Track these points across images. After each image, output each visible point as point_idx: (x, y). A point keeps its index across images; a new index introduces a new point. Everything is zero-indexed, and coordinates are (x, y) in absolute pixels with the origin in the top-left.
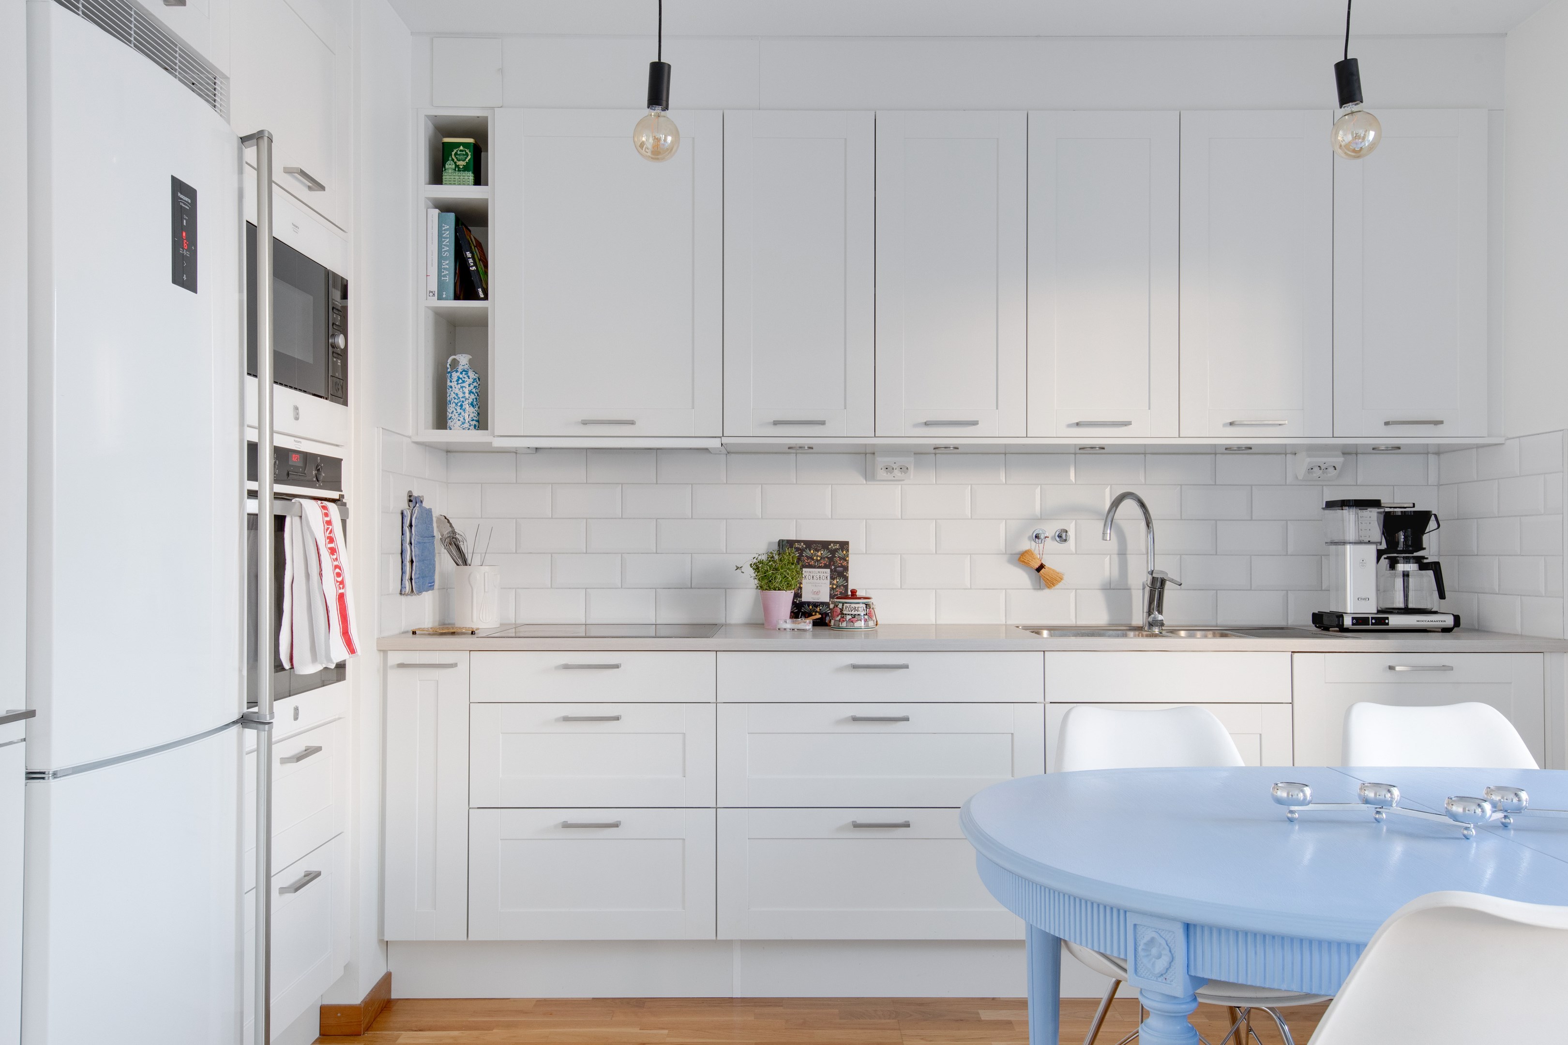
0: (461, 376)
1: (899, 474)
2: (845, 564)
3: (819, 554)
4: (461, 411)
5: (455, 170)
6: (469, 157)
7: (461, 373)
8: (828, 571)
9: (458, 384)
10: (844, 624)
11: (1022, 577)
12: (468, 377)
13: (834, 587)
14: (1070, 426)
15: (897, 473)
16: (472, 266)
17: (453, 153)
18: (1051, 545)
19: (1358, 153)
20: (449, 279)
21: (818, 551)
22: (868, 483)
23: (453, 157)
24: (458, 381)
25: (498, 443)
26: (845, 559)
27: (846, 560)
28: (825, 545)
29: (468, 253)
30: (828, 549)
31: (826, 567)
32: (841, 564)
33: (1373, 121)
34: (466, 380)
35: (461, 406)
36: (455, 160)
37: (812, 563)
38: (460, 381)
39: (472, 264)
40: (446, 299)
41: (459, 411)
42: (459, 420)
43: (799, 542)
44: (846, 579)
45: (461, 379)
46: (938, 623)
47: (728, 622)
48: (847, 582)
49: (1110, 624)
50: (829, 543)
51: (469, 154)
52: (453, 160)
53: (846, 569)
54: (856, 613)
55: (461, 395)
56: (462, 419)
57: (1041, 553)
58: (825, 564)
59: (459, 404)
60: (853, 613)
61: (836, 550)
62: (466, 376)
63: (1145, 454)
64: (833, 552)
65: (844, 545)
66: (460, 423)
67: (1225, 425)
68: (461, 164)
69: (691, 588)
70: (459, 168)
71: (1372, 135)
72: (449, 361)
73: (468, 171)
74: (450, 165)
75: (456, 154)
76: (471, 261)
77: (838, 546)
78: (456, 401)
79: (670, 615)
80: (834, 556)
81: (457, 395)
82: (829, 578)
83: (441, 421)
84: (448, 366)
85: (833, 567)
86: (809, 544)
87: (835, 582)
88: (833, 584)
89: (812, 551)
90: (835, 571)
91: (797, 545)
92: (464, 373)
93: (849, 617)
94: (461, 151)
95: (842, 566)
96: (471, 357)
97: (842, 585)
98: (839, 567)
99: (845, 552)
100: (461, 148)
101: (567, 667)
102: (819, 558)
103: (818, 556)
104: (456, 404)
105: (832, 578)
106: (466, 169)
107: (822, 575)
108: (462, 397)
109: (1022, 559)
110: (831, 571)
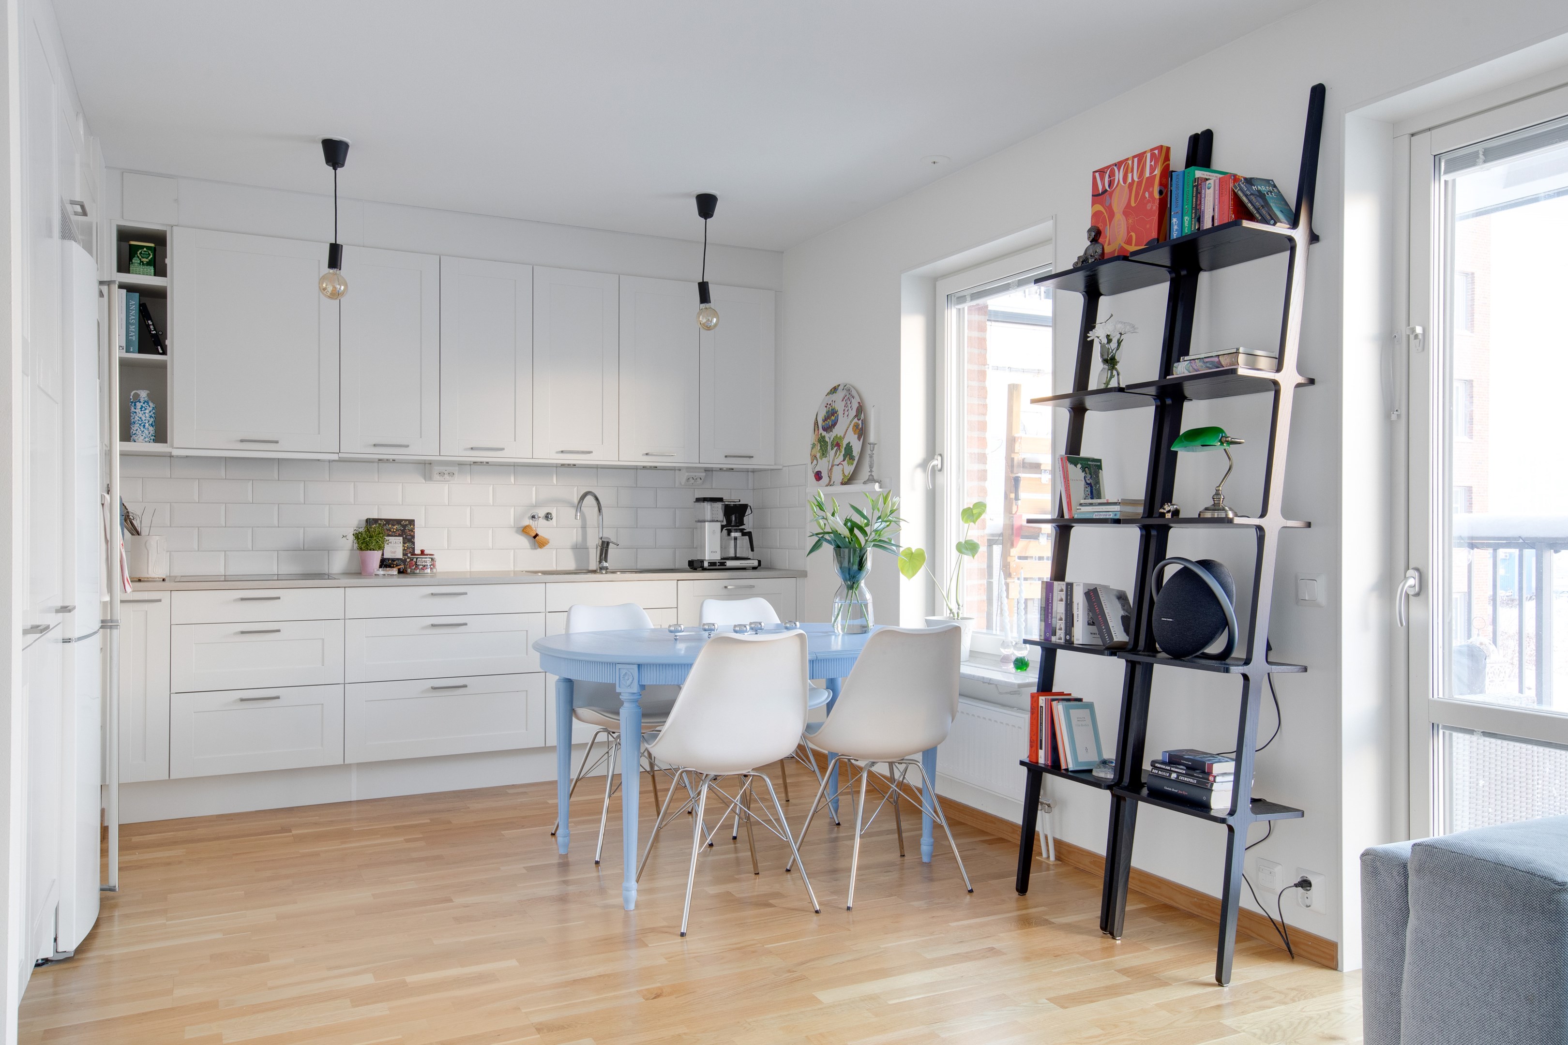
0: (144, 405)
1: (448, 477)
2: (412, 534)
3: (395, 527)
4: (144, 429)
5: (140, 264)
6: (151, 256)
7: (144, 403)
8: (402, 538)
9: (141, 411)
10: (418, 571)
11: (524, 542)
12: (149, 406)
13: (406, 548)
14: (557, 452)
15: (446, 476)
16: (153, 331)
17: (139, 252)
18: (542, 522)
19: (709, 328)
20: (135, 338)
21: (394, 526)
22: (427, 482)
23: (139, 255)
24: (141, 408)
25: (175, 452)
26: (412, 530)
27: (413, 532)
28: (399, 522)
29: (149, 321)
30: (401, 524)
31: (399, 536)
32: (410, 534)
33: (715, 313)
34: (147, 408)
35: (144, 426)
36: (140, 257)
37: (390, 533)
38: (143, 409)
39: (153, 329)
40: (133, 352)
41: (142, 429)
42: (142, 436)
43: (381, 520)
44: (413, 543)
45: (144, 407)
46: (472, 570)
47: (330, 572)
48: (414, 545)
49: (577, 570)
50: (402, 520)
51: (151, 254)
52: (138, 257)
53: (413, 537)
54: (426, 564)
55: (144, 418)
56: (144, 435)
57: (536, 527)
58: (399, 534)
59: (142, 425)
60: (424, 564)
61: (406, 525)
62: (147, 406)
64: (404, 526)
65: (412, 522)
66: (143, 437)
67: (643, 455)
68: (145, 260)
69: (304, 550)
70: (143, 263)
71: (715, 320)
72: (132, 394)
73: (151, 265)
74: (136, 260)
75: (141, 253)
76: (152, 327)
77: (407, 523)
78: (140, 422)
79: (287, 568)
80: (405, 529)
81: (141, 418)
82: (402, 543)
83: (126, 435)
84: (131, 397)
85: (404, 536)
86: (388, 521)
87: (406, 545)
88: (405, 547)
89: (390, 526)
90: (406, 538)
91: (379, 522)
92: (146, 403)
93: (421, 567)
94: (144, 251)
95: (410, 535)
96: (149, 392)
97: (411, 547)
98: (408, 536)
99: (412, 526)
100: (145, 249)
101: (242, 599)
102: (395, 530)
103: (394, 529)
104: (140, 425)
105: (404, 543)
106: (148, 264)
107: (397, 541)
108: (145, 420)
109: (525, 530)
110: (403, 539)
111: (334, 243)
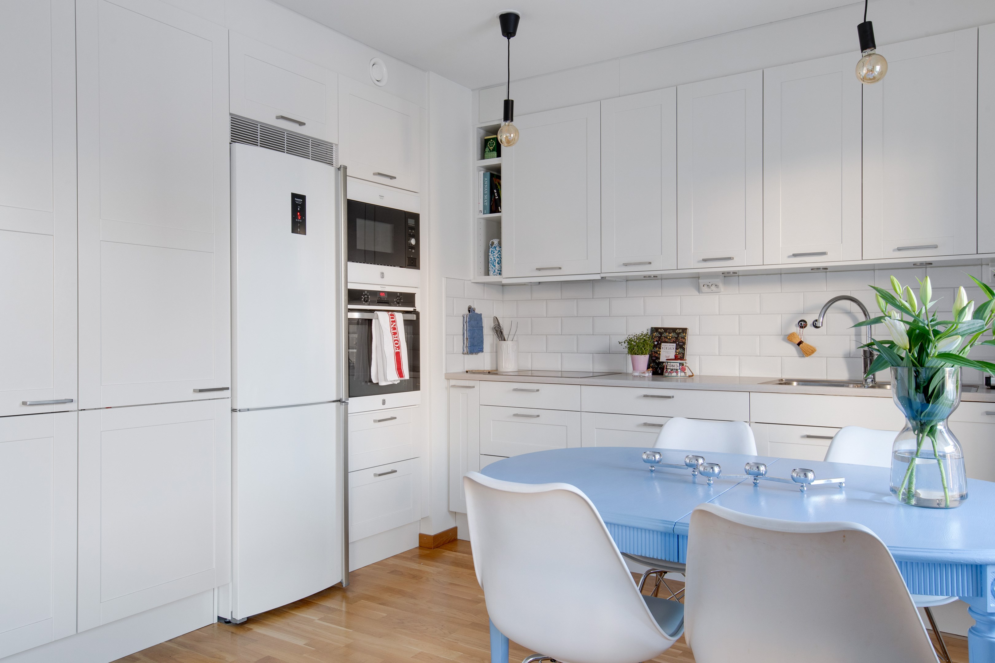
0: (493, 250)
1: (715, 289)
2: (684, 341)
3: (671, 335)
4: (493, 266)
5: (489, 151)
6: (495, 144)
7: (493, 248)
8: (675, 344)
9: (491, 254)
10: (667, 374)
11: (792, 350)
12: (496, 250)
13: (677, 354)
14: (789, 257)
15: (713, 288)
16: (496, 197)
17: (488, 144)
18: (809, 328)
19: (874, 80)
20: (488, 204)
21: (670, 333)
22: (700, 294)
23: (488, 145)
24: (491, 252)
25: (505, 281)
26: (684, 338)
27: (684, 339)
28: (674, 330)
29: (495, 190)
30: (675, 332)
31: (674, 342)
32: (682, 341)
33: (882, 59)
34: (495, 251)
35: (493, 264)
36: (489, 146)
37: (667, 340)
38: (493, 252)
39: (496, 196)
40: (486, 214)
41: (492, 266)
42: (492, 271)
43: (661, 328)
44: (684, 349)
45: (493, 251)
46: (740, 376)
47: (627, 372)
48: (684, 351)
49: (849, 380)
50: (676, 329)
51: (494, 143)
52: (488, 147)
53: (684, 343)
54: (673, 368)
55: (493, 259)
56: (493, 271)
57: (801, 334)
58: (673, 341)
59: (492, 263)
60: (671, 368)
61: (680, 333)
62: (495, 250)
63: (874, 270)
64: (678, 334)
65: (684, 330)
66: (492, 272)
67: (894, 250)
68: (491, 148)
69: (609, 353)
70: (490, 150)
71: (878, 68)
72: (491, 242)
73: (494, 151)
74: (487, 150)
75: (489, 144)
76: (496, 194)
77: (681, 331)
78: (491, 262)
79: (600, 368)
80: (678, 336)
81: (491, 259)
82: (675, 348)
83: (487, 272)
84: (490, 245)
85: (677, 343)
86: (666, 330)
87: (678, 351)
88: (677, 352)
89: (667, 334)
90: (679, 345)
91: (659, 330)
92: (494, 248)
93: (669, 370)
94: (491, 142)
95: (682, 342)
96: (499, 240)
97: (682, 353)
98: (681, 342)
99: (684, 334)
100: (491, 140)
101: (515, 390)
102: (670, 338)
103: (670, 336)
104: (491, 264)
105: (677, 349)
106: (493, 150)
107: (671, 347)
108: (493, 260)
109: (789, 338)
110: (676, 345)
111: (507, 99)
